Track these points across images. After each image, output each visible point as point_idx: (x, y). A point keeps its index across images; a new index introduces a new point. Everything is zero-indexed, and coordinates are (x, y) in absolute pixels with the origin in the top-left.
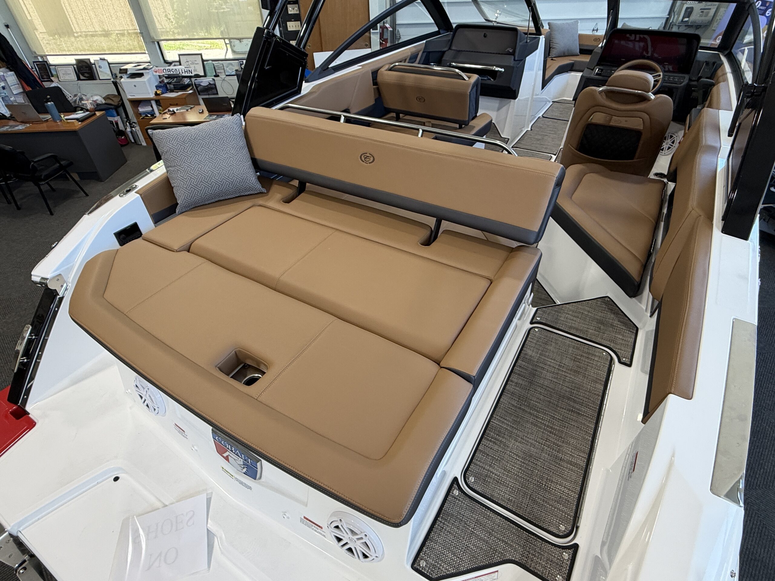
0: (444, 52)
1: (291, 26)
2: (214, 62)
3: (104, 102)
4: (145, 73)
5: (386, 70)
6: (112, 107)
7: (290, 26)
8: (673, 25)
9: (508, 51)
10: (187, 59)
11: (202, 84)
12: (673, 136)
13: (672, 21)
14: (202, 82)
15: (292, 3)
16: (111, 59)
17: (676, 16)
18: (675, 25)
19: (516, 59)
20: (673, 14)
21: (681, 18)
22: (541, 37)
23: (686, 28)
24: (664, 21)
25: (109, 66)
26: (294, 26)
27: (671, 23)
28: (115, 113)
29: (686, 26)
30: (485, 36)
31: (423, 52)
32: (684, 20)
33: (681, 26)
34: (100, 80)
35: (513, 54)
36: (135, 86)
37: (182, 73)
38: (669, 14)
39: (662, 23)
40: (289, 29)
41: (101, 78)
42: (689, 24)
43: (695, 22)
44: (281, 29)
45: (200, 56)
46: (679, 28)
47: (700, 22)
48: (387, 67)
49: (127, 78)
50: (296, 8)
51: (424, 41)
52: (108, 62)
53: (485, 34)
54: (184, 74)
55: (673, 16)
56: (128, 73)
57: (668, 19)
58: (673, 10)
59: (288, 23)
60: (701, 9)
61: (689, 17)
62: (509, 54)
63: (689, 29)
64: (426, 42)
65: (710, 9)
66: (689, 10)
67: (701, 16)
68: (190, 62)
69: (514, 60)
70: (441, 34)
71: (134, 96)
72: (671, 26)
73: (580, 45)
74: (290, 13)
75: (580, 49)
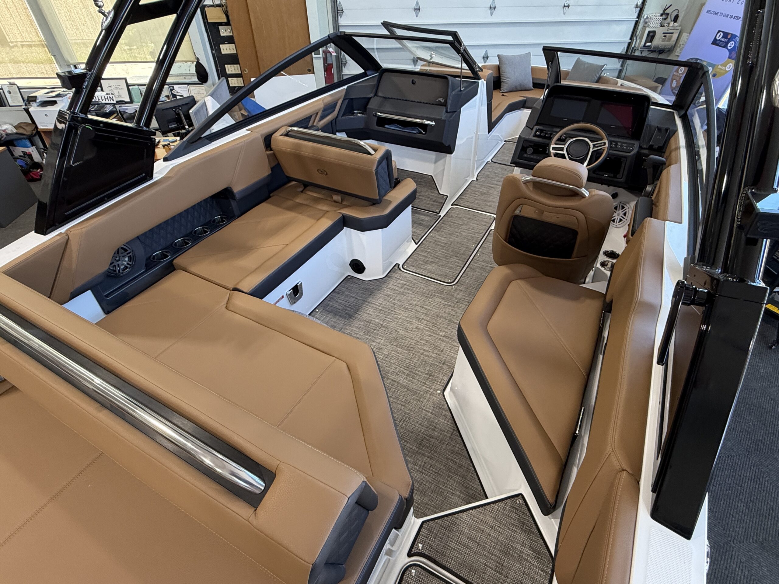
0: (369, 99)
1: (225, 49)
2: (140, 87)
3: (15, 131)
4: (59, 100)
5: (282, 135)
6: (25, 137)
7: (223, 49)
8: (635, 50)
9: (439, 101)
10: (109, 84)
11: (127, 111)
12: (624, 207)
13: (635, 46)
14: (127, 109)
15: (223, 24)
16: (21, 83)
17: (638, 41)
18: (638, 49)
19: (449, 111)
20: (635, 38)
21: (643, 43)
22: (480, 81)
23: (649, 52)
24: (626, 46)
25: (20, 92)
26: (228, 49)
27: (633, 48)
28: (29, 144)
29: (648, 51)
30: (413, 83)
31: (344, 99)
32: (646, 45)
33: (643, 50)
34: (10, 106)
35: (445, 105)
36: (46, 115)
37: (102, 100)
38: (631, 38)
39: (624, 48)
40: (223, 52)
41: (10, 105)
42: (652, 49)
43: (658, 47)
44: (214, 52)
45: (124, 81)
46: (641, 53)
47: (663, 47)
48: (283, 131)
49: (37, 106)
50: (229, 30)
51: (345, 87)
52: (18, 87)
53: (413, 80)
54: (104, 102)
55: (635, 41)
56: (38, 101)
57: (629, 44)
58: (634, 34)
59: (221, 46)
60: (664, 33)
61: (651, 42)
62: (440, 104)
63: (652, 54)
64: (348, 87)
65: (672, 33)
66: (651, 34)
67: (663, 41)
68: (113, 87)
69: (446, 112)
70: (368, 76)
71: (47, 126)
72: (634, 51)
73: (533, 79)
74: (222, 35)
75: (533, 83)
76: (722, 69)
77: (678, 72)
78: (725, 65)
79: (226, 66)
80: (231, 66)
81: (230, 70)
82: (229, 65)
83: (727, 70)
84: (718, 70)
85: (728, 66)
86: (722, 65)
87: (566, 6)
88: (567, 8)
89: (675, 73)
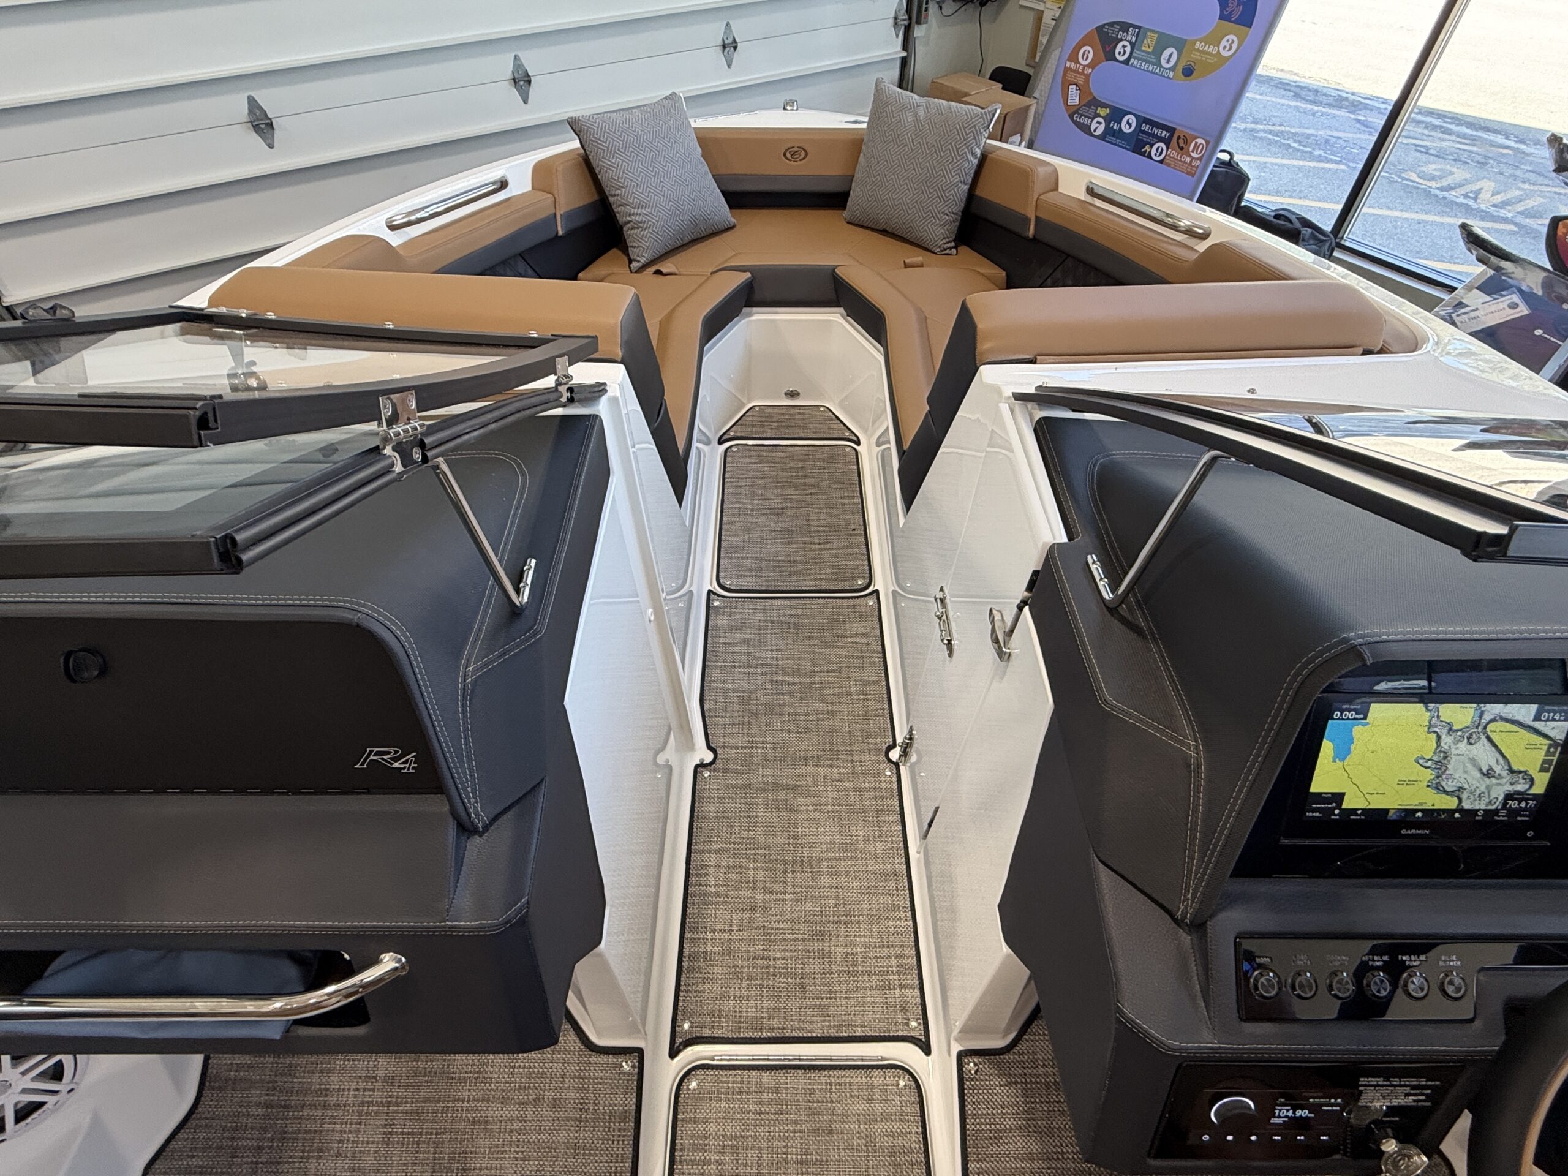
76: (1210, 54)
77: (1078, 62)
78: (1215, 39)
83: (1225, 54)
84: (1195, 56)
85: (1224, 43)
86: (1206, 41)
89: (1068, 64)
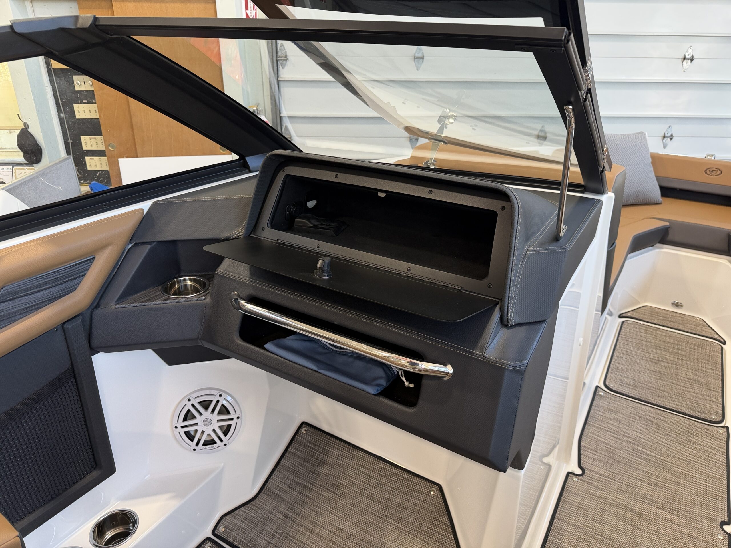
1: (82, 112)
7: (79, 112)
22: (604, 198)
26: (88, 111)
31: (130, 245)
40: (78, 116)
44: (62, 115)
64: (153, 205)
70: (250, 172)
73: (658, 178)
74: (77, 89)
75: (662, 188)
79: (82, 137)
80: (90, 138)
81: (89, 144)
82: (87, 137)
87: (688, 59)
88: (689, 61)
